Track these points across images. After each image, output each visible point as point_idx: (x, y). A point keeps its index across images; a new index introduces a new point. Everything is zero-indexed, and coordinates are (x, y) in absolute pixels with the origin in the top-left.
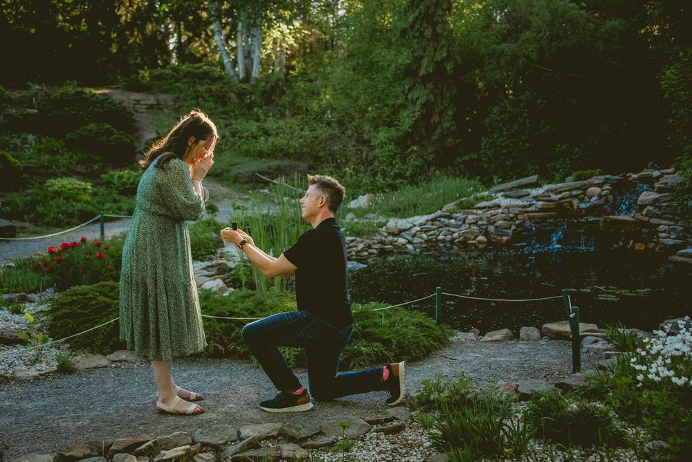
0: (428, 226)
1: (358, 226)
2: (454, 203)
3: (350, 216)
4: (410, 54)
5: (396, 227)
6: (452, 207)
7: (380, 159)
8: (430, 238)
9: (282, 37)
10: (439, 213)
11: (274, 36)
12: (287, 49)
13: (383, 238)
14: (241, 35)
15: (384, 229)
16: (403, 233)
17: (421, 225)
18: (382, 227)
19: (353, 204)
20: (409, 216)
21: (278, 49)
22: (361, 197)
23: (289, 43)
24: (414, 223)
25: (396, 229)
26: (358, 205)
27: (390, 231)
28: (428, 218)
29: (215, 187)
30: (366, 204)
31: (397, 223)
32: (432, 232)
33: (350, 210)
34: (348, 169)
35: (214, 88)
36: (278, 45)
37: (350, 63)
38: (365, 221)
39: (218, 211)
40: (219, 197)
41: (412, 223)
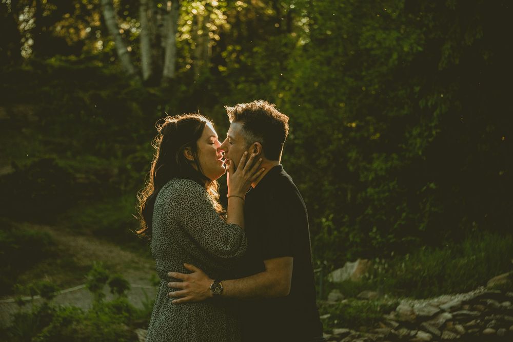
0: (465, 312)
1: (351, 310)
2: (507, 274)
3: (334, 295)
4: (423, 36)
5: (413, 313)
6: (504, 281)
7: (376, 203)
8: (470, 331)
9: (206, 14)
10: (482, 290)
11: (194, 12)
12: (214, 32)
13: (393, 331)
14: (146, 10)
15: (392, 316)
16: (424, 324)
17: (452, 309)
18: (388, 313)
19: (337, 276)
20: (432, 295)
21: (200, 32)
22: (348, 264)
23: (217, 22)
24: (443, 307)
25: (413, 317)
26: (345, 276)
27: (403, 319)
28: (465, 299)
29: (111, 252)
30: (358, 276)
31: (413, 306)
32: (472, 322)
33: (333, 286)
34: (324, 220)
35: (104, 94)
36: (200, 25)
37: (323, 53)
38: (360, 303)
39: (128, 289)
40: (118, 267)
41: (438, 306)
